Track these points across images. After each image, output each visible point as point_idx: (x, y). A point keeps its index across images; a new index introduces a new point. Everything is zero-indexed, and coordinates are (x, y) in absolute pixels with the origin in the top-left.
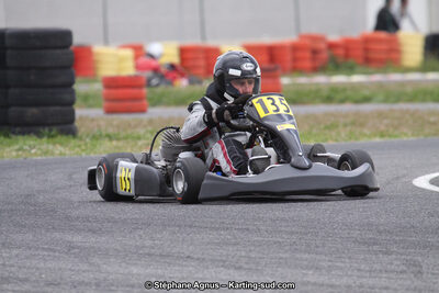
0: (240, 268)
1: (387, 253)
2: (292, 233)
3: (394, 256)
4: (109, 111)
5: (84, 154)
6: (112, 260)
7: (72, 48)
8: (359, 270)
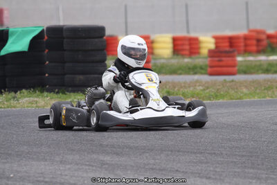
0: (210, 178)
2: (243, 156)
7: (105, 38)
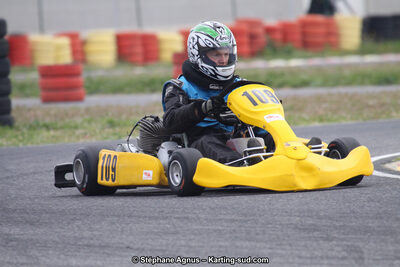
1: (328, 239)
3: (334, 242)
4: (47, 100)
5: (21, 145)
6: (51, 252)
7: (6, 37)
8: (300, 257)
